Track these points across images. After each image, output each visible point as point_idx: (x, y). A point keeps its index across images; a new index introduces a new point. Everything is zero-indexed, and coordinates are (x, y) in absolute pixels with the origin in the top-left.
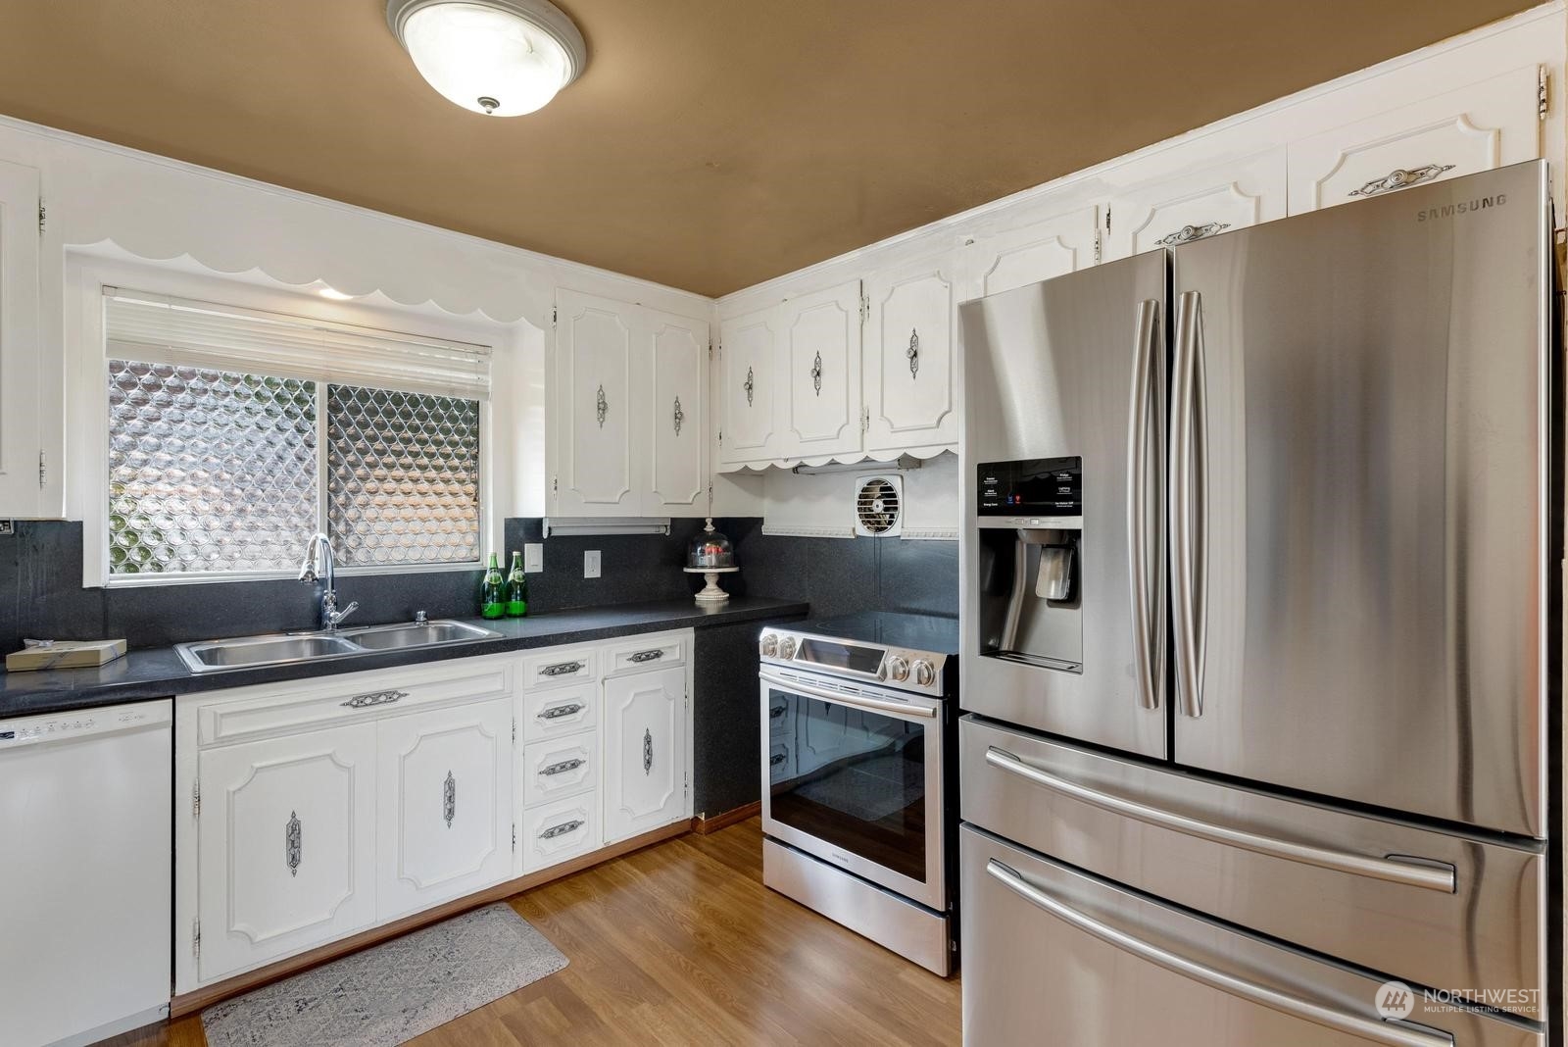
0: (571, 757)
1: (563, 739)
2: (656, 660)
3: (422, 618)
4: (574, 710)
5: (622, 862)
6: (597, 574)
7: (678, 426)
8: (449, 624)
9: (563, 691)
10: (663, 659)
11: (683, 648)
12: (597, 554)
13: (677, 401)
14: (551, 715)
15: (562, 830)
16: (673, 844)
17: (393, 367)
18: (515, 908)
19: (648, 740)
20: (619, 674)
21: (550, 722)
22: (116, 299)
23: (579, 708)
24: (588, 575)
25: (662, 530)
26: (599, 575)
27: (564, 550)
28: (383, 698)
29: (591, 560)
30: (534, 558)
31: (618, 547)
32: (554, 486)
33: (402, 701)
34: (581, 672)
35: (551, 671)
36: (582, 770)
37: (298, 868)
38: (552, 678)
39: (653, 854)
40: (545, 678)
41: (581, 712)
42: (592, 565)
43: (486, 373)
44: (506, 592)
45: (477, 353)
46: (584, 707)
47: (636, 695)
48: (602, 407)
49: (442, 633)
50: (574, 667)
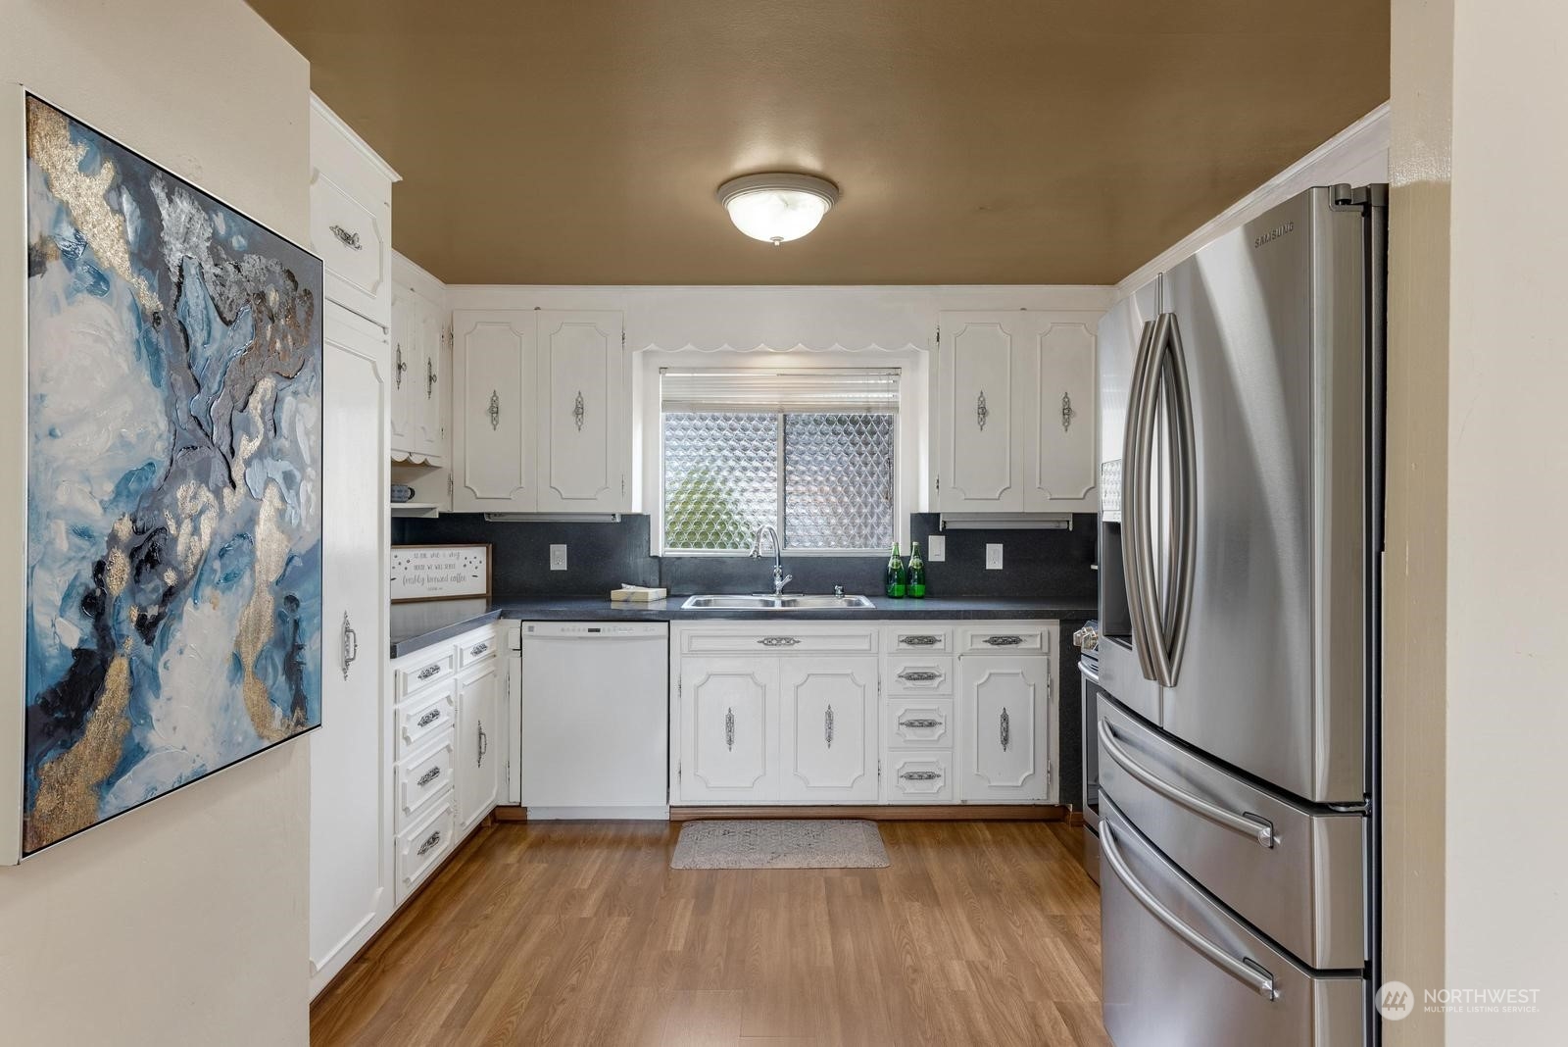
0: (929, 717)
1: (920, 701)
2: (1014, 646)
3: (839, 592)
4: (931, 677)
5: (982, 825)
6: (999, 566)
7: (1067, 422)
8: (854, 598)
9: (921, 660)
10: (1022, 646)
11: (1045, 640)
12: (1000, 547)
13: (1066, 396)
14: (910, 677)
15: (921, 777)
16: (1036, 825)
17: (826, 396)
18: (879, 828)
19: (1005, 718)
20: (974, 652)
21: (910, 684)
22: (667, 375)
23: (936, 676)
24: (990, 566)
25: (1064, 526)
26: (1001, 568)
27: (966, 542)
28: (783, 642)
29: (992, 553)
30: (937, 549)
31: (1018, 541)
32: (936, 485)
33: (796, 646)
34: (937, 646)
35: (910, 641)
36: (939, 730)
37: (733, 746)
38: (911, 647)
39: (1012, 828)
40: (904, 646)
41: (937, 681)
42: (994, 557)
43: (897, 391)
44: (906, 576)
45: (889, 374)
46: (940, 676)
47: (990, 674)
48: (983, 412)
49: (850, 603)
50: (930, 641)
